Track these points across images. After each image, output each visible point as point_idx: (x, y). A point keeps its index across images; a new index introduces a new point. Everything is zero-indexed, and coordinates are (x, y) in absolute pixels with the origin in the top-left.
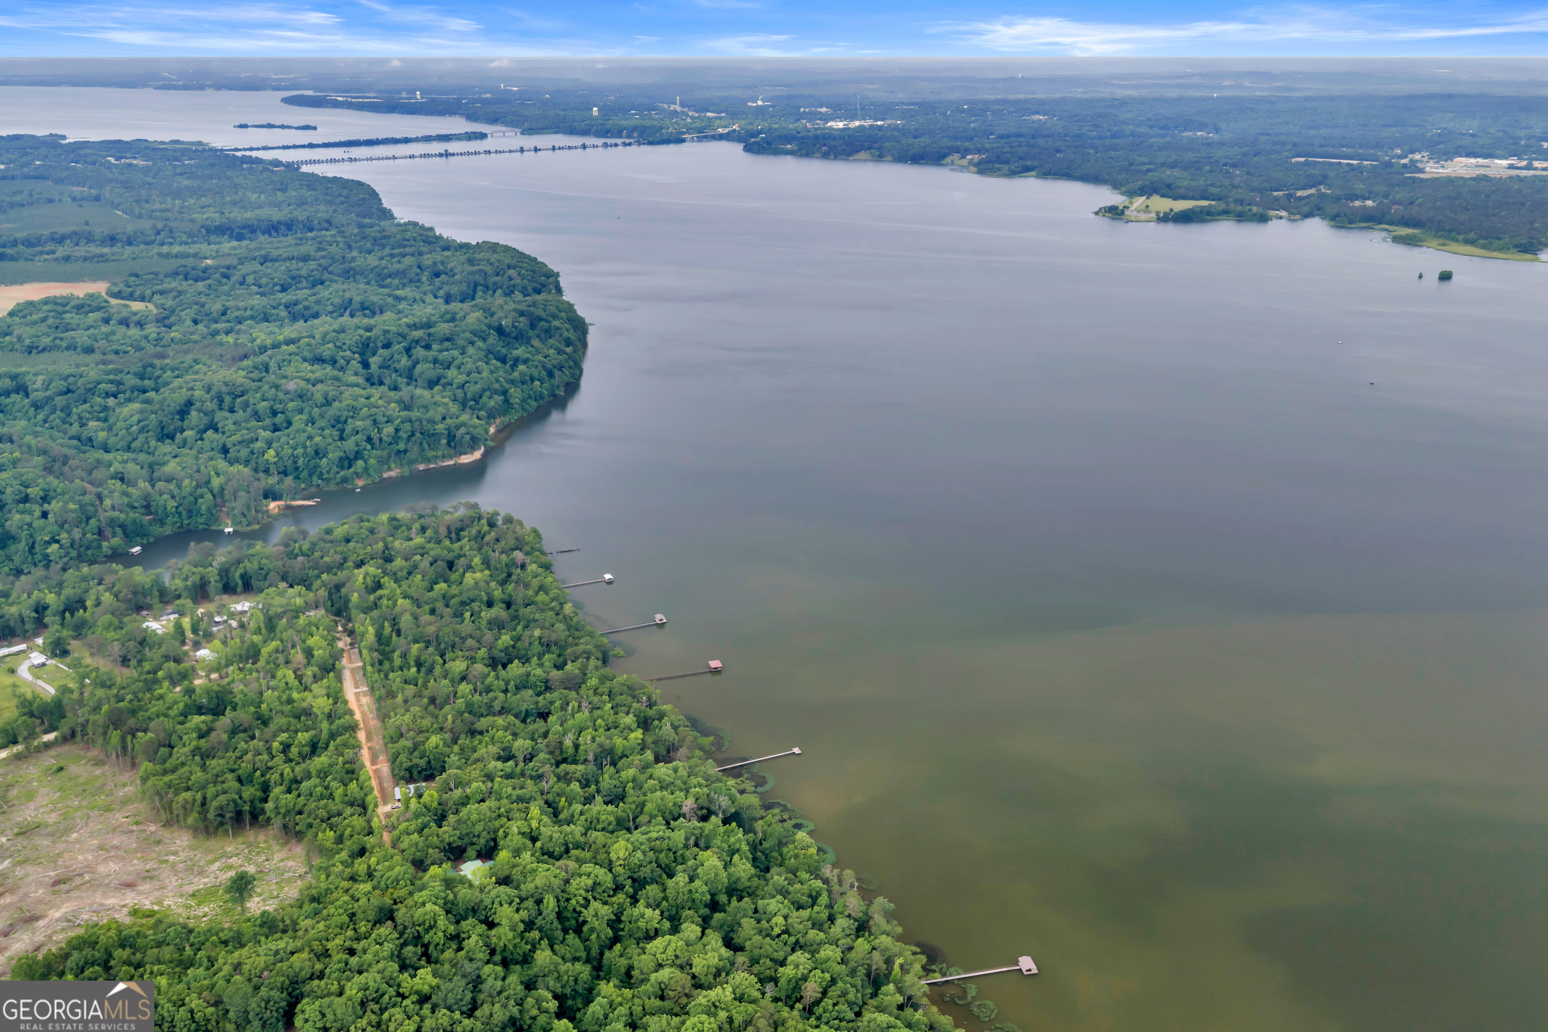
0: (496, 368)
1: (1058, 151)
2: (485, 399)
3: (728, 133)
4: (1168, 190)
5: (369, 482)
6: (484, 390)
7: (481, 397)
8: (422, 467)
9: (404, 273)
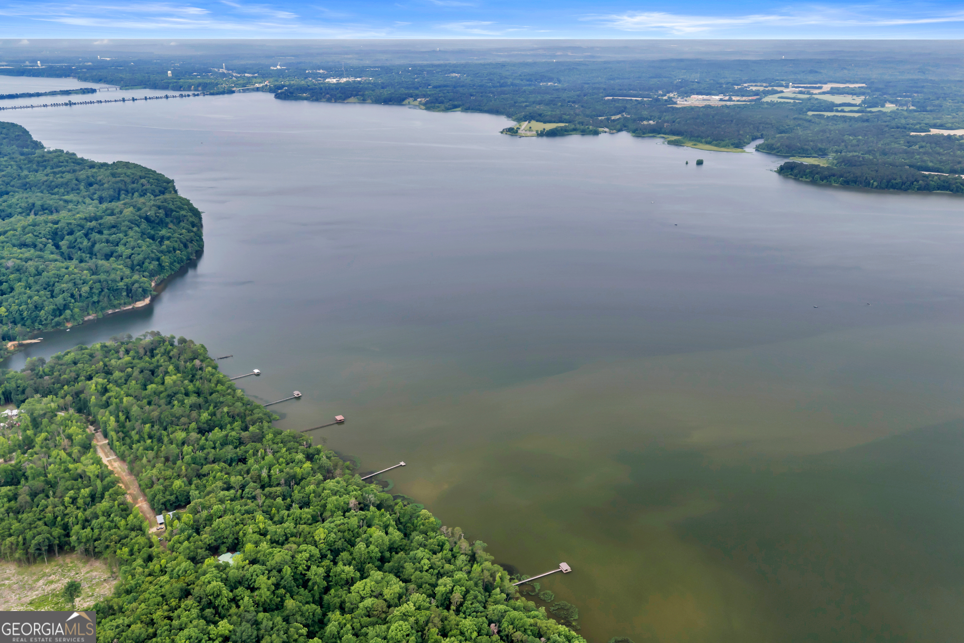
0: (150, 244)
1: (472, 95)
2: (146, 264)
3: (263, 87)
4: (540, 118)
5: (76, 324)
6: (145, 259)
7: (143, 263)
8: (110, 312)
9: (67, 184)
